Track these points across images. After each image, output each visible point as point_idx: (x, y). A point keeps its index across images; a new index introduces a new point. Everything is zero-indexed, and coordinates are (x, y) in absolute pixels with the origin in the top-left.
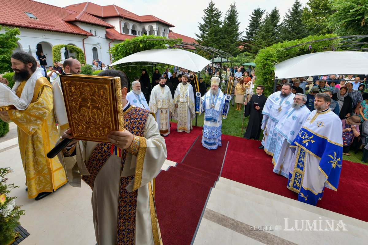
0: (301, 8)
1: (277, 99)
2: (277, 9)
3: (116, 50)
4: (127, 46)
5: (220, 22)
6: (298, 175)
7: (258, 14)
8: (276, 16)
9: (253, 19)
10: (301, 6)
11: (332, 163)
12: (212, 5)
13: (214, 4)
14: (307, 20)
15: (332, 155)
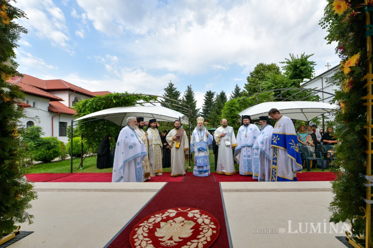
1: (243, 130)
5: (179, 100)
6: (274, 170)
7: (210, 95)
9: (207, 99)
11: (293, 148)
12: (171, 85)
13: (173, 85)
15: (291, 142)
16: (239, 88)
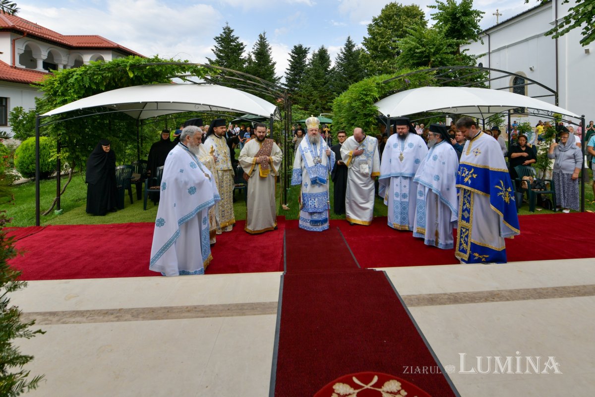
0: (355, 49)
1: (395, 146)
5: (243, 59)
6: (464, 230)
7: (299, 52)
8: (324, 57)
9: (293, 59)
11: (502, 195)
12: (228, 31)
13: (232, 31)
14: (366, 63)
15: (499, 184)
16: (353, 44)
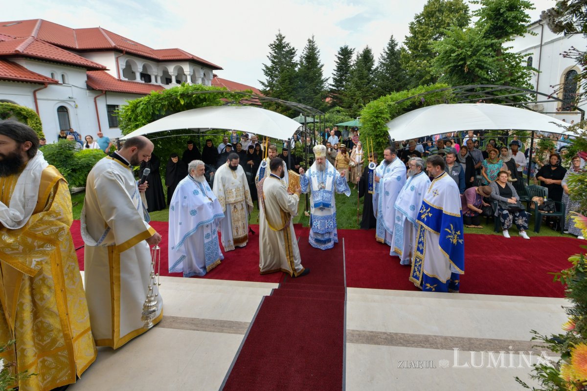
0: (397, 48)
2: (370, 48)
3: (133, 111)
4: (155, 103)
5: (295, 63)
6: (418, 260)
7: (345, 53)
8: (369, 57)
9: (340, 60)
10: (397, 45)
11: (450, 238)
12: (280, 38)
13: (284, 37)
14: (406, 63)
15: (449, 228)
